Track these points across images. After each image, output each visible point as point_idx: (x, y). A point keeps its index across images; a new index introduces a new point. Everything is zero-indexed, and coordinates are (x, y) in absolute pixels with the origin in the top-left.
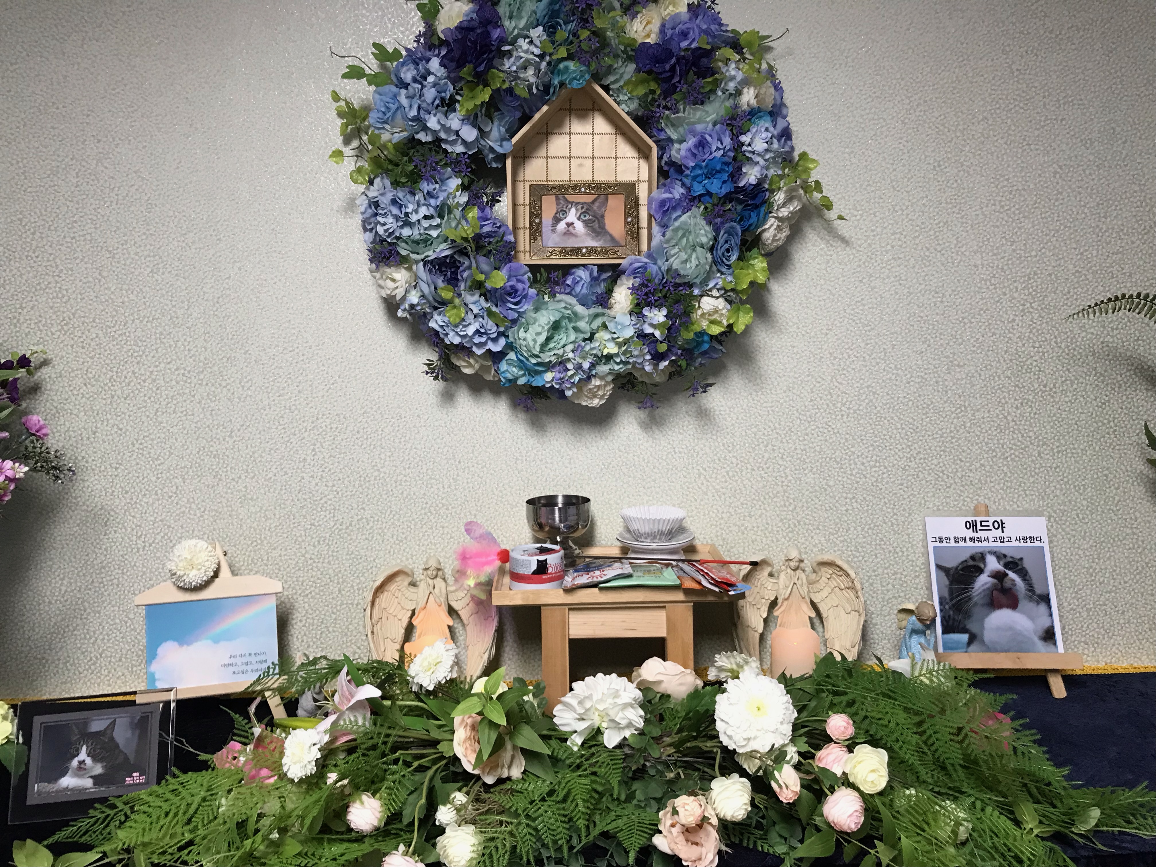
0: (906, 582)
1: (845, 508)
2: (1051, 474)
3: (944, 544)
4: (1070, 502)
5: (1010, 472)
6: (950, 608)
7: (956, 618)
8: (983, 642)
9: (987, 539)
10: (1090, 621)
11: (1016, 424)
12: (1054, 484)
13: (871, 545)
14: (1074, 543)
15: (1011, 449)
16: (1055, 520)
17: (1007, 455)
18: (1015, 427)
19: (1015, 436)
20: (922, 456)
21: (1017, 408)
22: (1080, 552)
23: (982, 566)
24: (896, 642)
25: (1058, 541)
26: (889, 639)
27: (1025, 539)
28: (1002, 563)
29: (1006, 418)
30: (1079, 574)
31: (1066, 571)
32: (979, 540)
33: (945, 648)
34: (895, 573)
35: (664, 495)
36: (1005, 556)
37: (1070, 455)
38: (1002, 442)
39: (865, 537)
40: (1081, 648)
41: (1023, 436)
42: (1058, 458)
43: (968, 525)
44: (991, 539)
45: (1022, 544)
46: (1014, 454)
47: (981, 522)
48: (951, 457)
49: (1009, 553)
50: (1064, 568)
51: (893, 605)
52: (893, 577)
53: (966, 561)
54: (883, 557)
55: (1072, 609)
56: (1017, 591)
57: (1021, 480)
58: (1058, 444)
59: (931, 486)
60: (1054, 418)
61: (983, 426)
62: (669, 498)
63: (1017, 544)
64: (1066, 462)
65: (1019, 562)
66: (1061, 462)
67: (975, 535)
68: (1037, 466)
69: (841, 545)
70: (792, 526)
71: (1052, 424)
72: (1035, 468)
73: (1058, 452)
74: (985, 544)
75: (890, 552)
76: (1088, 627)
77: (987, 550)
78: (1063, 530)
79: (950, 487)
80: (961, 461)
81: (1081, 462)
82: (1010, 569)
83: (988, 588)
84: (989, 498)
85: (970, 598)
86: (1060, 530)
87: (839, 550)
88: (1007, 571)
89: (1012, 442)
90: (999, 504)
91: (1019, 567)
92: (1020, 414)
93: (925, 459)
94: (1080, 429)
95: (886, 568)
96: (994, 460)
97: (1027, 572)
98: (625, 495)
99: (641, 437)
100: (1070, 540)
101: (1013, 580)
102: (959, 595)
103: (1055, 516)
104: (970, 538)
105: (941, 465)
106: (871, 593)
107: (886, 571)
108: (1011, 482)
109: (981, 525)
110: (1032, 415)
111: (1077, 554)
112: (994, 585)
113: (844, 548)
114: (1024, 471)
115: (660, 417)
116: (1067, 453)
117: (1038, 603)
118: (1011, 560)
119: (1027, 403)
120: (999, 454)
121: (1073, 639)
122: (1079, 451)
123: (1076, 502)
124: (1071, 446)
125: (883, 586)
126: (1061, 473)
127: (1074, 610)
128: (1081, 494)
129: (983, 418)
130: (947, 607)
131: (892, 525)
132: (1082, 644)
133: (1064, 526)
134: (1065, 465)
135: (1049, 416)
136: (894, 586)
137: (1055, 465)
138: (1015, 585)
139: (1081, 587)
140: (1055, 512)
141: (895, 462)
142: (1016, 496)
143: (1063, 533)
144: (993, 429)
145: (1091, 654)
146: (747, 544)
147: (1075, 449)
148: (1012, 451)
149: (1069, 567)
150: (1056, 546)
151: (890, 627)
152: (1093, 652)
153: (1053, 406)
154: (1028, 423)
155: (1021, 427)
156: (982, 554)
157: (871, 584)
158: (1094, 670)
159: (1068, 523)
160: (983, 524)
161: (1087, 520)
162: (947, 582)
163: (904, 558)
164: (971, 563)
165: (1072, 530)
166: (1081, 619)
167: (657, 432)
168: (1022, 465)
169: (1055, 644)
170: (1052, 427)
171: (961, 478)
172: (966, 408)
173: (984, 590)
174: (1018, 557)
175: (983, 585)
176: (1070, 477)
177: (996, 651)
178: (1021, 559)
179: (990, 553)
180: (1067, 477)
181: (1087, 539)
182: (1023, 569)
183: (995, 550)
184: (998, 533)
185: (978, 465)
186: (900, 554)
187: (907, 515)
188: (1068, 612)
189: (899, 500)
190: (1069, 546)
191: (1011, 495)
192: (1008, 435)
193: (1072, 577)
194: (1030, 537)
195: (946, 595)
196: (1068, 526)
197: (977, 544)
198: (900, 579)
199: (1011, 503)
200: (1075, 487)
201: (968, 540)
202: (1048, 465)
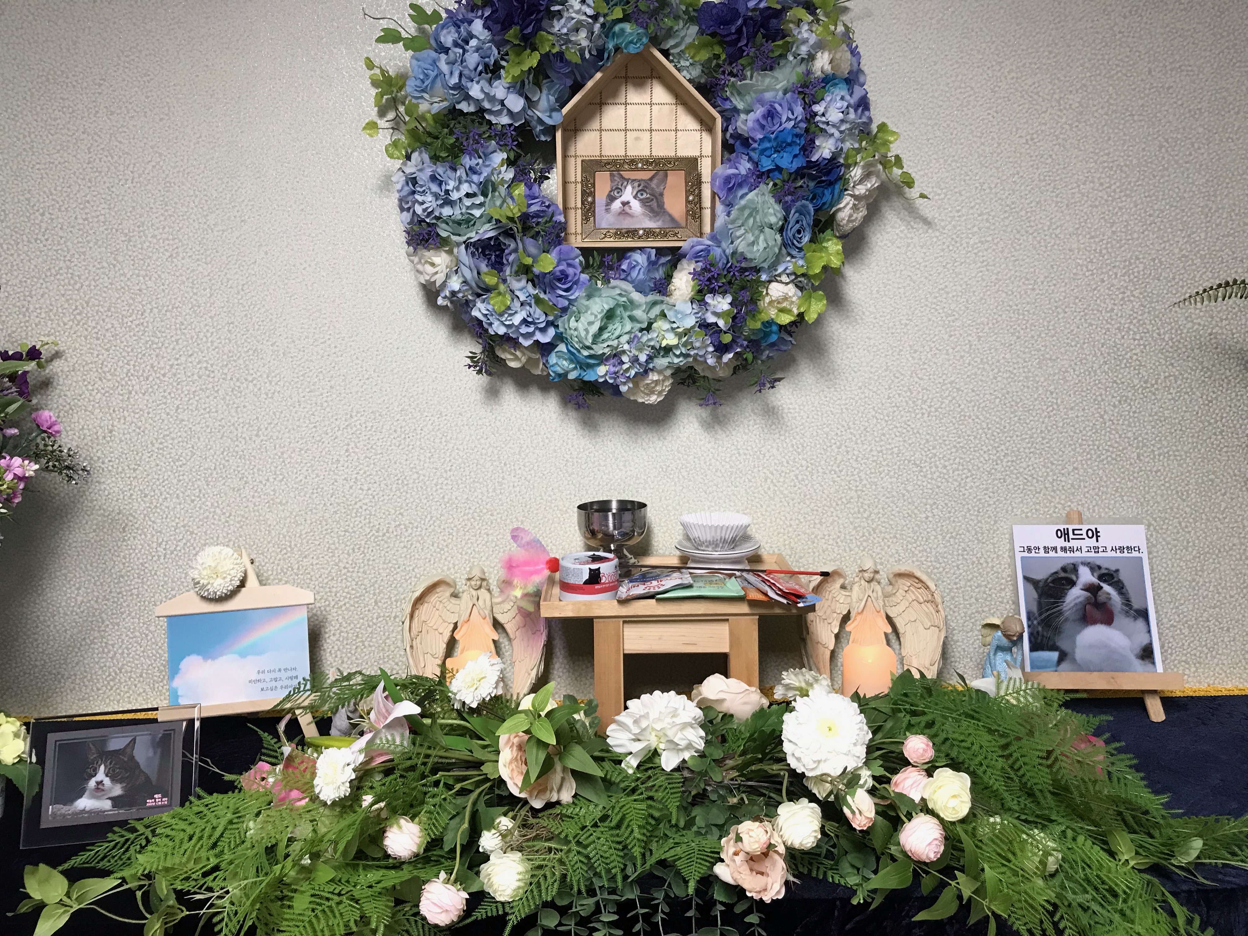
0: (990, 595)
1: (924, 515)
2: (1151, 478)
3: (1033, 554)
4: (1172, 509)
5: (1106, 476)
6: (1039, 623)
7: (1045, 634)
8: (1074, 661)
9: (1080, 549)
10: (1192, 639)
11: (1113, 424)
12: (1154, 489)
13: (952, 554)
14: (1176, 554)
15: (1107, 451)
16: (1155, 529)
17: (1102, 457)
18: (1113, 427)
19: (1112, 436)
20: (1010, 458)
21: (1115, 406)
22: (1182, 564)
23: (1074, 578)
24: (979, 661)
25: (1157, 552)
26: (971, 658)
27: (1121, 549)
28: (1095, 574)
29: (1102, 417)
30: (1180, 588)
31: (1166, 584)
32: (1072, 550)
33: (1032, 667)
34: (979, 586)
35: (727, 501)
36: (1099, 567)
37: (1172, 458)
38: (1097, 443)
39: (945, 547)
40: (1181, 668)
41: (1120, 437)
42: (1159, 461)
43: (1059, 533)
44: (1084, 549)
45: (1119, 554)
46: (1110, 456)
47: (1073, 530)
48: (1042, 459)
49: (1105, 565)
50: (1164, 581)
51: (976, 621)
52: (977, 590)
53: (1056, 573)
54: (965, 568)
55: (1172, 626)
56: (1111, 605)
57: (1117, 484)
58: (1159, 446)
59: (1019, 491)
60: (1156, 417)
61: (1077, 426)
62: (732, 504)
63: (1113, 554)
64: (1168, 465)
65: (1115, 575)
66: (1163, 465)
67: (1067, 544)
68: (1136, 470)
69: (920, 555)
70: (867, 534)
71: (1153, 423)
72: (1134, 472)
73: (1159, 455)
74: (1077, 554)
75: (973, 563)
76: (1189, 645)
77: (1080, 561)
78: (1164, 540)
79: (1040, 493)
80: (1052, 464)
81: (1185, 465)
82: (1105, 581)
83: (1081, 602)
84: (1083, 505)
85: (1060, 613)
86: (1161, 540)
87: (917, 561)
88: (1102, 584)
89: (1109, 443)
90: (1094, 511)
91: (1115, 579)
92: (1118, 413)
93: (1013, 461)
94: (1184, 429)
95: (969, 581)
96: (1089, 463)
97: (1123, 584)
98: (685, 500)
99: (702, 438)
100: (1171, 550)
101: (1108, 594)
102: (1048, 610)
103: (1155, 524)
104: (1062, 548)
105: (1031, 468)
106: (952, 607)
107: (969, 584)
108: (1107, 488)
109: (1074, 534)
110: (1131, 414)
111: (1178, 565)
112: (1087, 599)
113: (923, 559)
114: (1122, 475)
115: (724, 416)
116: (1170, 456)
117: (1135, 618)
118: (1106, 571)
119: (1126, 401)
120: (1094, 456)
121: (1173, 658)
122: (1183, 453)
123: (1178, 509)
124: (1174, 448)
125: (965, 600)
126: (1162, 478)
127: (1175, 626)
128: (1184, 500)
129: (1077, 416)
130: (1035, 622)
131: (976, 534)
132: (1183, 664)
133: (1164, 536)
134: (1167, 469)
135: (1150, 415)
136: (977, 600)
137: (1155, 469)
138: (1110, 599)
139: (1182, 602)
140: (1155, 519)
141: (980, 465)
142: (1113, 502)
143: (1164, 543)
144: (1087, 429)
145: (1192, 675)
146: (817, 554)
147: (1178, 451)
148: (1109, 454)
149: (1169, 580)
150: (1155, 557)
151: (973, 644)
152: (1194, 672)
153: (1154, 404)
154: (1126, 422)
155: (1118, 427)
156: (1074, 565)
157: (953, 598)
158: (1195, 692)
159: (1169, 532)
160: (1076, 532)
161: (1190, 529)
162: (1035, 595)
163: (989, 570)
164: (1063, 575)
165: (1174, 540)
166: (1182, 636)
167: (720, 432)
168: (1119, 469)
169: (1154, 663)
170: (1153, 427)
171: (1052, 483)
172: (1058, 406)
173: (1076, 604)
174: (1114, 569)
175: (1075, 599)
176: (1172, 481)
177: (1089, 670)
178: (1117, 571)
179: (1083, 564)
180: (1169, 482)
181: (1190, 549)
182: (1119, 581)
183: (1089, 560)
184: (1092, 542)
185: (1071, 468)
186: (985, 565)
187: (992, 523)
188: (1168, 629)
189: (984, 506)
190: (1170, 557)
191: (1107, 501)
192: (1105, 435)
193: (1173, 591)
194: (1128, 547)
195: (1035, 609)
196: (1169, 536)
197: (1069, 554)
198: (984, 592)
199: (1107, 510)
200: (1177, 492)
201: (1059, 549)
202: (1148, 468)
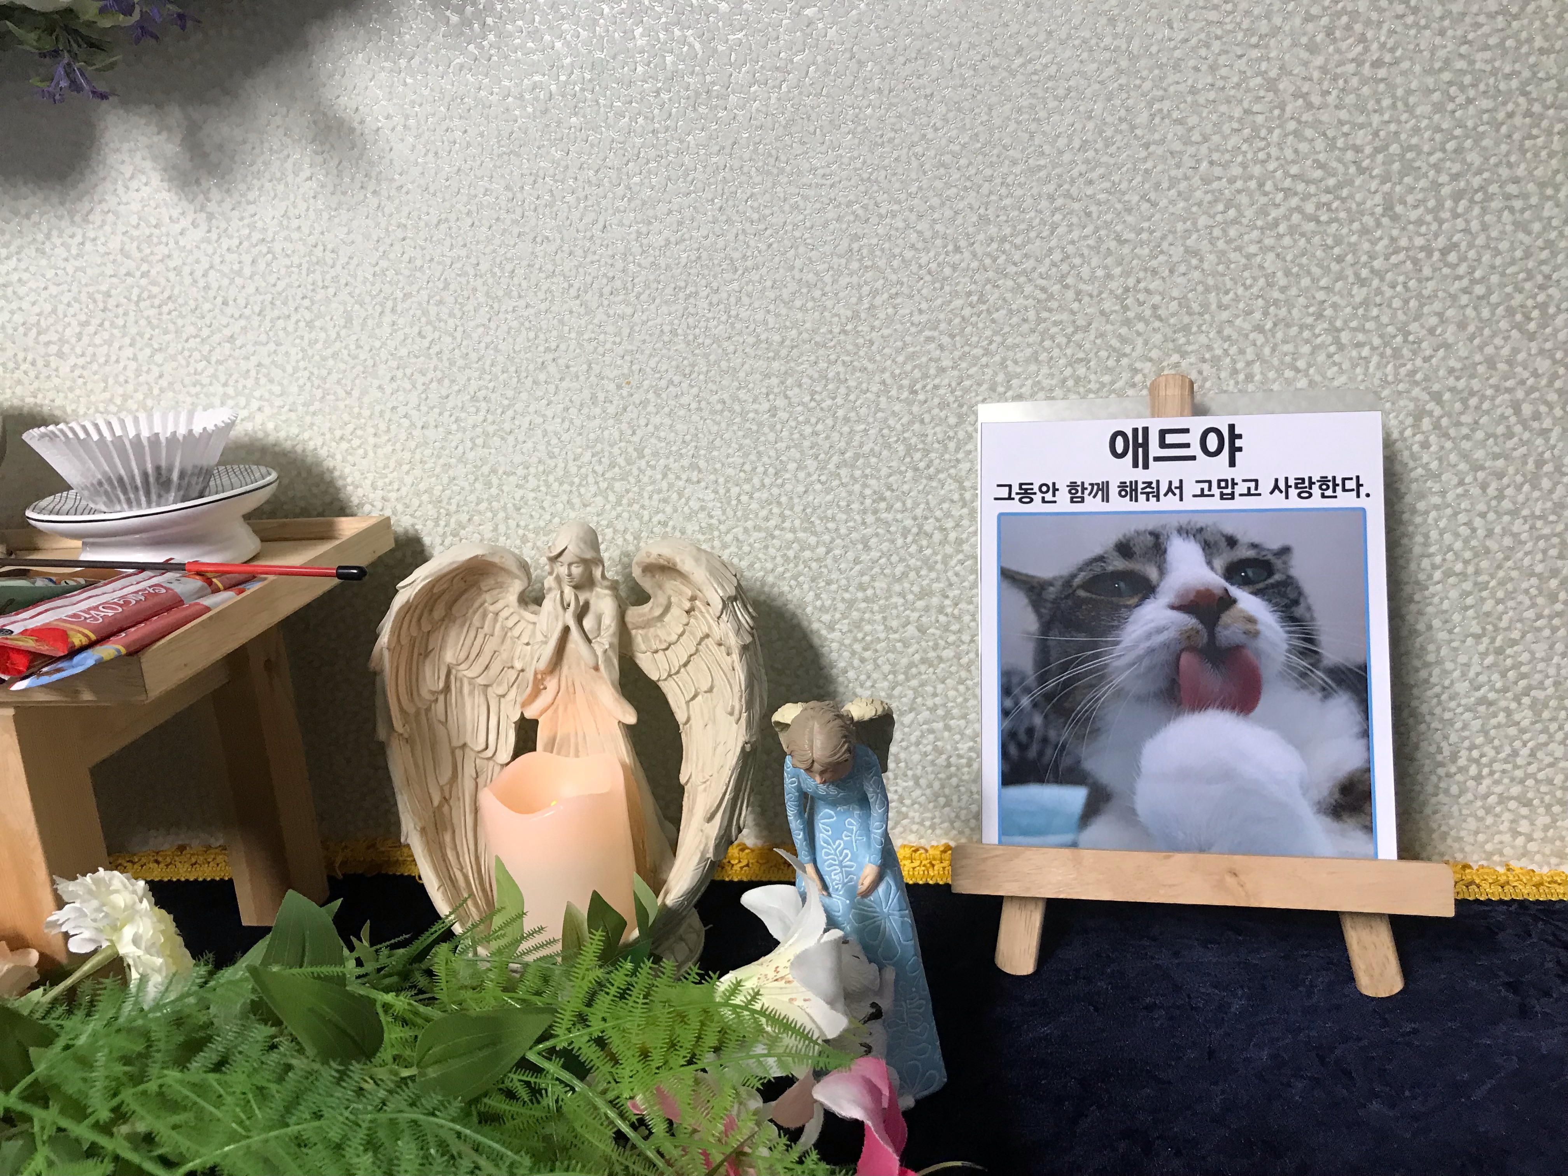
2: (1427, 271)
3: (1037, 506)
4: (1491, 363)
5: (1287, 273)
6: (1035, 705)
7: (1052, 734)
8: (1130, 815)
9: (1177, 489)
11: (1309, 106)
12: (1437, 306)
13: (848, 509)
14: (1500, 496)
15: (1289, 193)
16: (1437, 426)
17: (1274, 213)
18: (1306, 117)
19: (1304, 147)
22: (1518, 526)
23: (1152, 573)
25: (1443, 493)
27: (1304, 486)
28: (1219, 563)
32: (1152, 491)
33: (1004, 831)
34: (925, 593)
36: (1232, 542)
37: (1495, 205)
38: (1257, 170)
39: (829, 490)
41: (1331, 145)
42: (1456, 216)
43: (1120, 441)
44: (1191, 488)
45: (1294, 501)
46: (1299, 209)
47: (1163, 433)
48: (1089, 230)
49: (1247, 533)
52: (920, 604)
54: (885, 546)
56: (1258, 653)
57: (1320, 295)
58: (1456, 168)
59: (1025, 327)
60: (1446, 76)
61: (1193, 120)
63: (1277, 501)
64: (1485, 227)
65: (1278, 563)
66: (1466, 231)
67: (1141, 476)
68: (1380, 247)
69: (764, 513)
70: (621, 461)
71: (1436, 96)
72: (1372, 257)
73: (1457, 196)
74: (1169, 503)
75: (905, 532)
77: (1174, 522)
78: (1465, 456)
79: (1086, 328)
80: (1121, 242)
81: (1537, 227)
82: (1245, 583)
83: (1166, 645)
84: (1216, 361)
85: (1100, 676)
86: (1453, 458)
87: (757, 528)
88: (1235, 592)
89: (1294, 170)
90: (1249, 378)
91: (1277, 577)
92: (1324, 69)
94: (1537, 108)
95: (899, 580)
96: (1233, 232)
97: (1300, 593)
99: (175, 213)
100: (1484, 487)
101: (1251, 620)
102: (1065, 667)
103: (1438, 412)
104: (1123, 486)
105: (1057, 256)
106: (857, 647)
107: (897, 588)
108: (1290, 306)
109: (1163, 445)
110: (1366, 69)
111: (1505, 531)
112: (1188, 636)
113: (772, 523)
114: (1335, 267)
115: (220, 147)
116: (1489, 198)
118: (1251, 553)
120: (1249, 213)
122: (1531, 187)
123: (1510, 362)
124: (1504, 172)
125: (888, 629)
126: (1462, 269)
128: (1532, 337)
130: (1025, 701)
131: (908, 453)
133: (1466, 445)
134: (1480, 241)
135: (1429, 71)
136: (922, 630)
137: (1441, 242)
138: (1256, 634)
140: (1437, 397)
142: (1306, 349)
143: (1463, 466)
144: (1226, 129)
147: (1516, 181)
148: (1294, 202)
150: (1437, 507)
154: (1350, 99)
155: (1325, 117)
156: (1156, 535)
157: (858, 625)
159: (1480, 435)
160: (1170, 439)
161: (1547, 423)
162: (1030, 622)
163: (949, 549)
164: (1118, 564)
165: (1496, 457)
167: (215, 194)
168: (1327, 248)
169: (1369, 828)
170: (1438, 108)
171: (1121, 300)
173: (1151, 651)
174: (1275, 545)
175: (1149, 636)
176: (1495, 279)
177: (1173, 846)
178: (1285, 551)
179: (1187, 531)
180: (1483, 280)
181: (1546, 483)
182: (1289, 582)
183: (1201, 522)
184: (1218, 468)
185: (1177, 252)
186: (937, 536)
187: (952, 420)
189: (925, 376)
190: (1481, 507)
191: (1287, 348)
192: (1280, 146)
194: (1324, 480)
195: (1026, 663)
196: (1482, 444)
197: (1143, 504)
198: (941, 610)
199: (1289, 373)
200: (1510, 312)
201: (1114, 490)
202: (1419, 241)
